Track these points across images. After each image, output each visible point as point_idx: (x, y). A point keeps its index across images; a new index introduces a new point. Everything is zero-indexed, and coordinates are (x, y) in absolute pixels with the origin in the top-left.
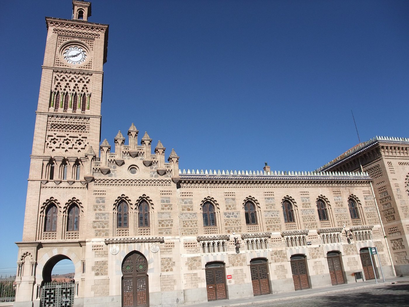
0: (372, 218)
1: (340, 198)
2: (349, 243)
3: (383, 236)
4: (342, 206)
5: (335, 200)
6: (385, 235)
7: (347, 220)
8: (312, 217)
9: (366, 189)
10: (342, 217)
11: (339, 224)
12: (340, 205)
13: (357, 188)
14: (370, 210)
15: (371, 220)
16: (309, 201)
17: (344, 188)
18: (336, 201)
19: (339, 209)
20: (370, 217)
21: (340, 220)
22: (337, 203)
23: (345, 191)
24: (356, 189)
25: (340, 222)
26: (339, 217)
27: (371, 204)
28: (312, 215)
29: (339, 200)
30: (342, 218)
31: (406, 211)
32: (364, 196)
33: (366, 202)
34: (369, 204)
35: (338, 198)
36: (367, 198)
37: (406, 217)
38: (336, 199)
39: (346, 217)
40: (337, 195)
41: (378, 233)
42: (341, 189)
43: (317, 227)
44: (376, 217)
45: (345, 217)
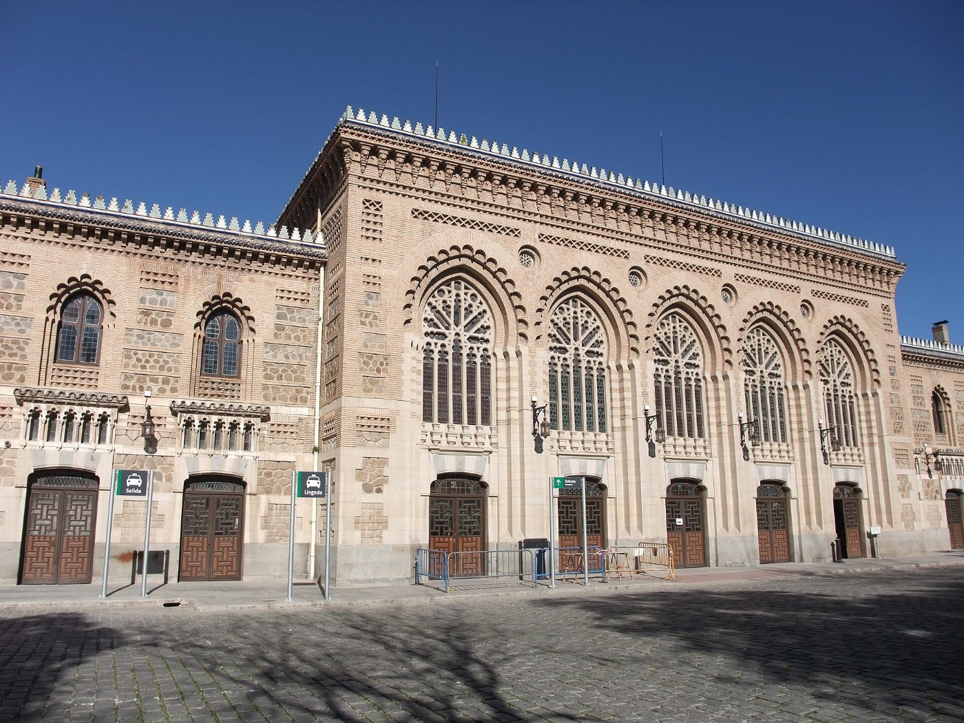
0: (284, 381)
1: (169, 298)
2: (146, 449)
3: (310, 448)
4: (166, 324)
5: (143, 300)
6: (316, 444)
7: (172, 373)
8: (15, 342)
9: (299, 285)
10: (151, 360)
11: (131, 384)
12: (159, 320)
13: (258, 277)
14: (287, 357)
15: (279, 389)
16: (21, 286)
17: (200, 269)
18: (147, 305)
19: (150, 332)
20: (280, 378)
21: (139, 370)
22: (146, 313)
23: (199, 277)
24: (252, 280)
25: (136, 377)
26: (139, 360)
27: (297, 338)
28: (16, 335)
29: (163, 302)
30: (152, 363)
31: (378, 371)
32: (279, 307)
33: (279, 328)
34: (292, 336)
35: (159, 298)
36: (289, 316)
37: (367, 390)
38: (148, 298)
39: (171, 364)
40: (159, 286)
41: (294, 435)
42: (184, 270)
43: (22, 379)
44: (304, 379)
45: (167, 362)
